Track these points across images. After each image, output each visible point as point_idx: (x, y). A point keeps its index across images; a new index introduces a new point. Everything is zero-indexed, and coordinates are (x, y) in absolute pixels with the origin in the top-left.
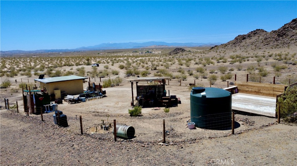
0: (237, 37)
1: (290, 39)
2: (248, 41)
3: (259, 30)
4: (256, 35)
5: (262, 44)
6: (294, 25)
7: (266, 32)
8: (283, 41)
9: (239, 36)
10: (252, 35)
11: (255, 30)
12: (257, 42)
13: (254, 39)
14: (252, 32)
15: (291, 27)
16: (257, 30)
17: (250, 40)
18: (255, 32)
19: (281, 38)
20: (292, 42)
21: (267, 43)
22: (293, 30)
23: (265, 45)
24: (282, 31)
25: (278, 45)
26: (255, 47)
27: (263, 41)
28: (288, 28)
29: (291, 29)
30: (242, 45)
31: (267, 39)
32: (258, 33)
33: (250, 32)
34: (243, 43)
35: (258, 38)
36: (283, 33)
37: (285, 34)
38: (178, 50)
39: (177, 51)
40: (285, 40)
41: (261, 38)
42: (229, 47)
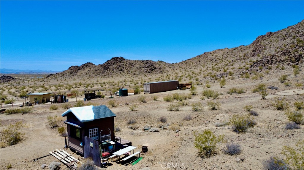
0: (71, 67)
1: (112, 71)
2: (82, 71)
3: (90, 63)
4: (88, 67)
5: (94, 75)
6: (114, 62)
7: (94, 65)
8: (108, 73)
9: (72, 66)
10: (85, 67)
11: (86, 63)
12: (90, 73)
13: (87, 70)
14: (84, 64)
15: (112, 63)
16: (88, 63)
17: (84, 71)
18: (87, 65)
19: (106, 70)
20: (114, 73)
21: (98, 74)
22: (113, 66)
23: (96, 75)
24: (106, 65)
25: (105, 76)
26: (89, 77)
27: (94, 72)
28: (110, 63)
29: (112, 65)
30: (79, 75)
31: (97, 70)
32: (89, 65)
33: (83, 64)
34: (79, 73)
35: (90, 69)
36: (107, 67)
37: (108, 68)
38: (6, 78)
39: (4, 78)
40: (110, 72)
41: (92, 69)
42: (68, 76)
